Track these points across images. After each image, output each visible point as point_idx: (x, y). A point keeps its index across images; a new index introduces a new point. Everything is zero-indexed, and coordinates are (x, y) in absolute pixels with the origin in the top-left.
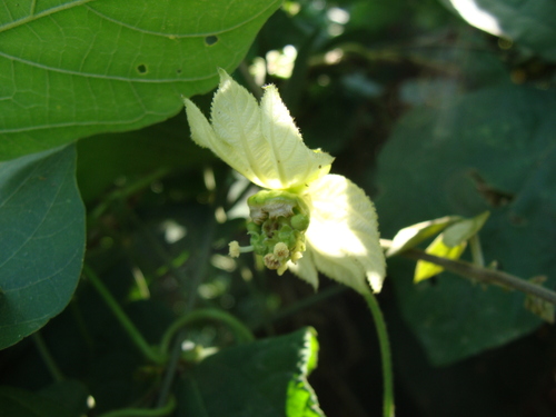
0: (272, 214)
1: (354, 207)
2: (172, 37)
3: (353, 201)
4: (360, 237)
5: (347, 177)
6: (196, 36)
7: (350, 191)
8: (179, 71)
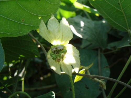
0: (58, 49)
1: (74, 52)
2: (32, 14)
3: (73, 50)
4: (75, 58)
5: (72, 45)
6: (37, 15)
7: (73, 48)
8: (31, 23)
